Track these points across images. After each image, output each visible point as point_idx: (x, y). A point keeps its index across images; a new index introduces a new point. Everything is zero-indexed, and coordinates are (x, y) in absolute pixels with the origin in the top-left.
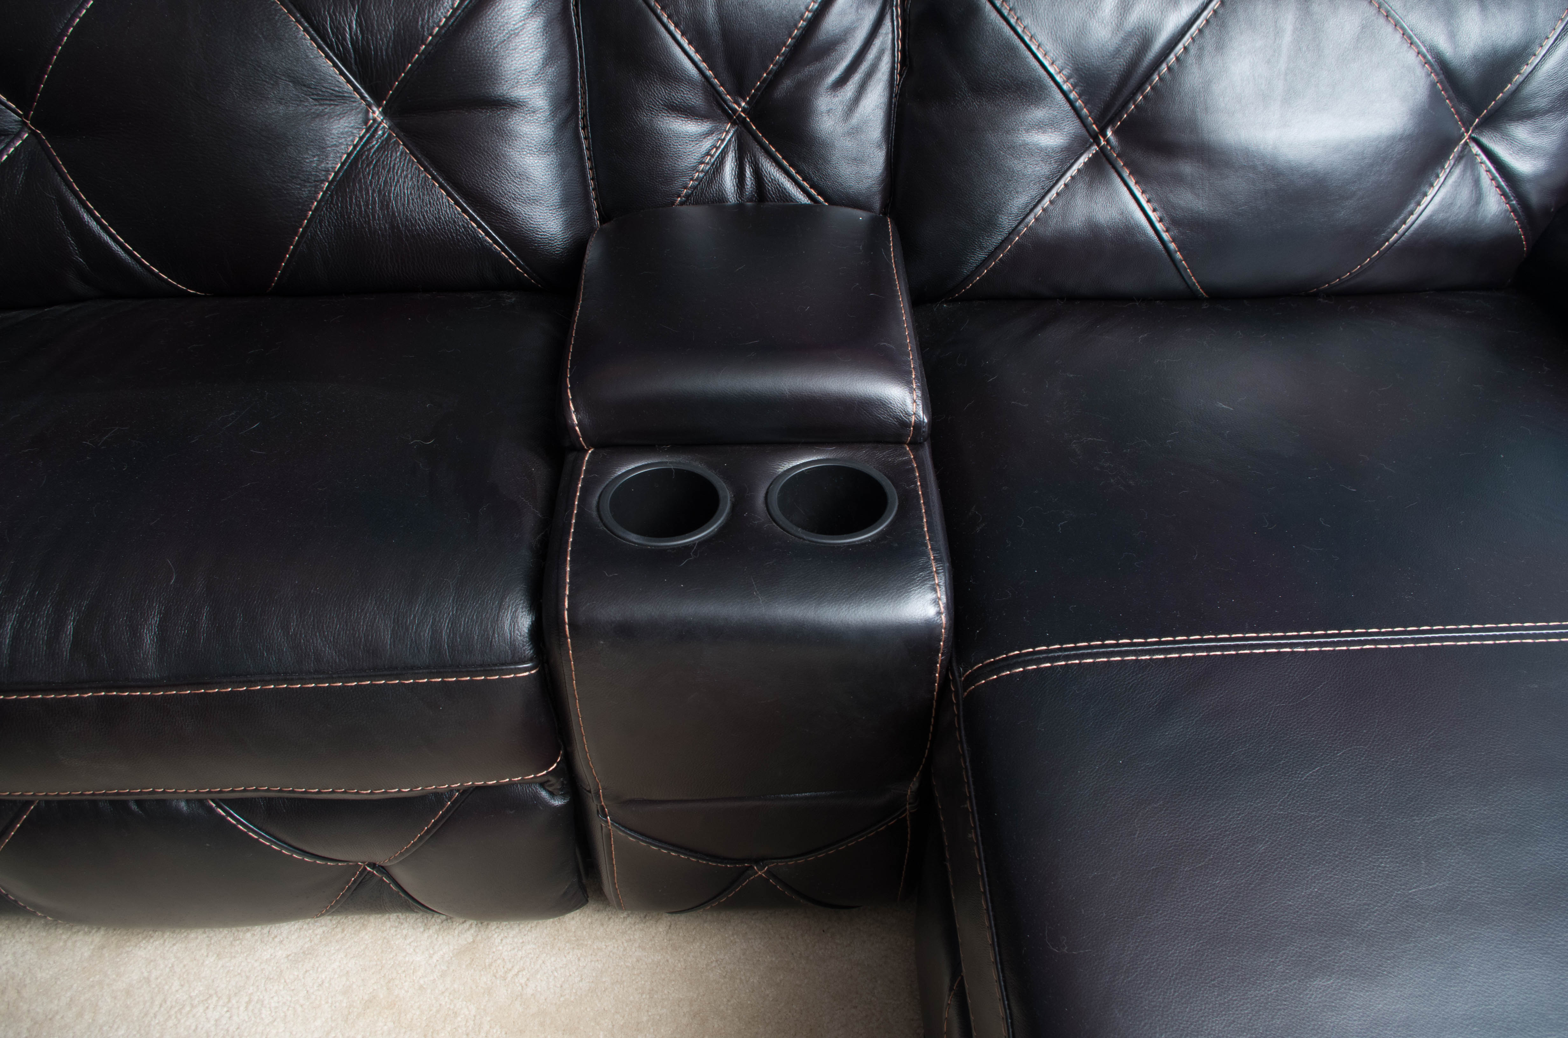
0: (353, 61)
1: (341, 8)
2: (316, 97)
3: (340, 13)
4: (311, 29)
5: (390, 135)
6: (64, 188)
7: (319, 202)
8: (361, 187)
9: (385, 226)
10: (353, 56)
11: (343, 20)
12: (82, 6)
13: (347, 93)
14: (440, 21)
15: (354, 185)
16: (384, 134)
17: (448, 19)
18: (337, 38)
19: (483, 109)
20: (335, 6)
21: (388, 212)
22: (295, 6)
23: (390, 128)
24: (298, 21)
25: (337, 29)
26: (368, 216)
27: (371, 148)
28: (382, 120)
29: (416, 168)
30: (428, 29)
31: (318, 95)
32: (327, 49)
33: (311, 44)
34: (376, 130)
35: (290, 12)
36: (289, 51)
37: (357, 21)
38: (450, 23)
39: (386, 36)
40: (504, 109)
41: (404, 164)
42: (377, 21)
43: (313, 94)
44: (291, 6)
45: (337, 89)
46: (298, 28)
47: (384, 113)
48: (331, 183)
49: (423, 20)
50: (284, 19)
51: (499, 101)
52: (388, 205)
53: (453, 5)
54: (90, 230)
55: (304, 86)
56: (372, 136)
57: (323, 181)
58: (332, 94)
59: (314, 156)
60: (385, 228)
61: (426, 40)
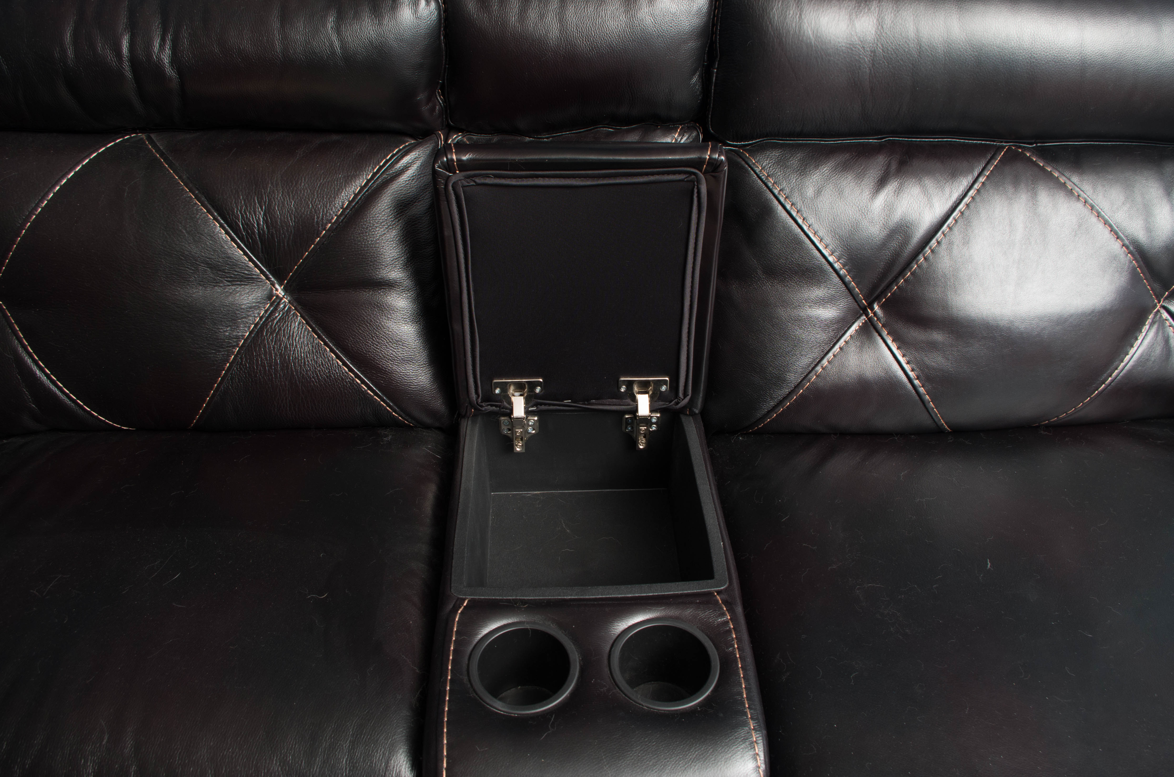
0: (260, 250)
1: (251, 209)
2: (229, 279)
3: (250, 213)
4: (226, 225)
5: (290, 308)
6: (20, 349)
7: (231, 364)
8: (265, 351)
9: (285, 383)
10: (260, 246)
11: (253, 218)
12: (37, 205)
13: (255, 275)
14: (333, 218)
15: (260, 349)
16: (285, 306)
17: (339, 217)
18: (247, 233)
19: (366, 289)
20: (246, 206)
21: (287, 371)
22: (213, 207)
23: (289, 302)
24: (215, 219)
25: (247, 224)
26: (271, 375)
27: (274, 319)
28: (283, 296)
29: (311, 336)
30: (322, 225)
31: (231, 277)
32: (238, 241)
33: (226, 237)
34: (279, 304)
35: (209, 211)
36: (208, 243)
37: (263, 218)
38: (340, 220)
39: (287, 231)
40: (384, 288)
41: (301, 333)
42: (281, 219)
43: (227, 277)
44: (210, 207)
45: (246, 272)
46: (215, 225)
47: (285, 290)
48: (241, 348)
49: (318, 218)
50: (204, 218)
51: (380, 282)
52: (288, 366)
53: (343, 205)
54: (42, 384)
55: (220, 271)
56: (275, 309)
57: (234, 347)
58: (242, 276)
59: (227, 327)
60: (285, 384)
61: (321, 234)
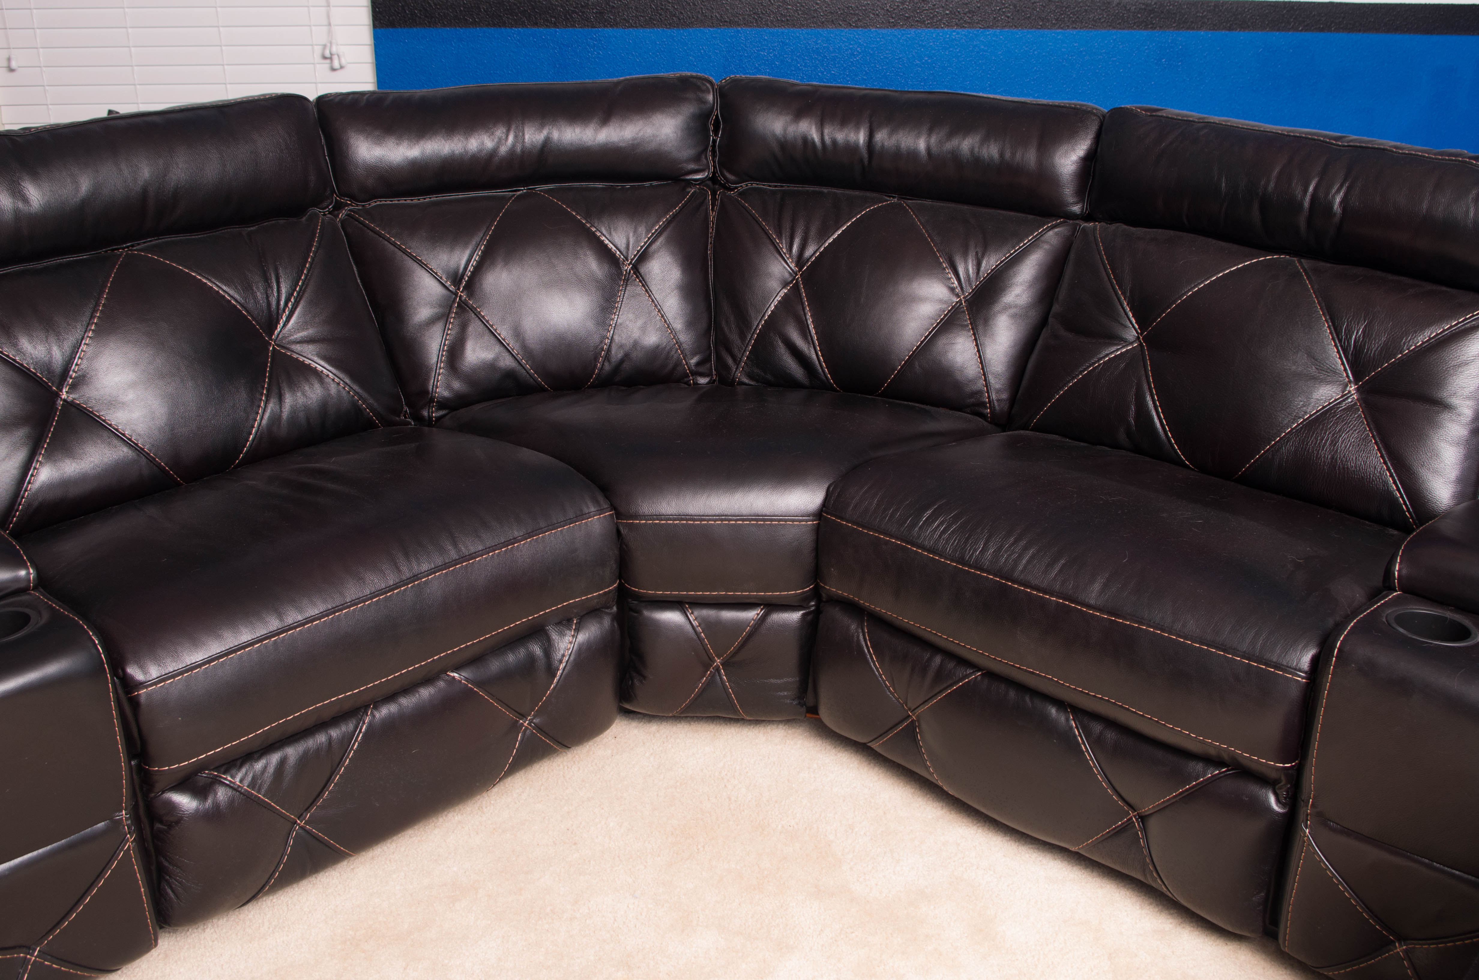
0: (1350, 352)
1: (1356, 320)
2: (1318, 367)
3: (1355, 322)
4: (1332, 327)
5: (1355, 404)
6: (1144, 378)
7: (1292, 429)
8: (1323, 428)
9: (1328, 456)
10: (1352, 349)
11: (1355, 327)
12: (1202, 282)
13: (1339, 370)
14: (1418, 343)
15: (1319, 426)
16: (1352, 402)
17: (1423, 343)
18: (1347, 336)
19: (1424, 403)
20: (1353, 318)
21: (1334, 448)
22: (1328, 312)
23: (1357, 399)
24: (1326, 320)
25: (1349, 331)
26: (1320, 447)
27: (1340, 407)
28: (1354, 393)
29: (1364, 427)
30: (1407, 346)
31: (1320, 366)
32: (1337, 341)
33: (1329, 336)
34: (1347, 398)
35: (1324, 314)
36: (1313, 336)
37: (1363, 329)
38: (1424, 346)
39: (1378, 343)
40: (1439, 407)
41: (1357, 423)
42: (1376, 333)
43: (1317, 365)
44: (1326, 311)
45: (1333, 366)
46: (1324, 324)
47: (1358, 390)
48: (1304, 420)
49: (1406, 339)
50: (1318, 317)
51: (1437, 401)
52: (1336, 444)
53: (1430, 335)
54: (1147, 406)
55: (1314, 358)
56: (1344, 400)
57: (1300, 418)
58: (1329, 368)
59: (1301, 401)
60: (1328, 457)
61: (1404, 352)
